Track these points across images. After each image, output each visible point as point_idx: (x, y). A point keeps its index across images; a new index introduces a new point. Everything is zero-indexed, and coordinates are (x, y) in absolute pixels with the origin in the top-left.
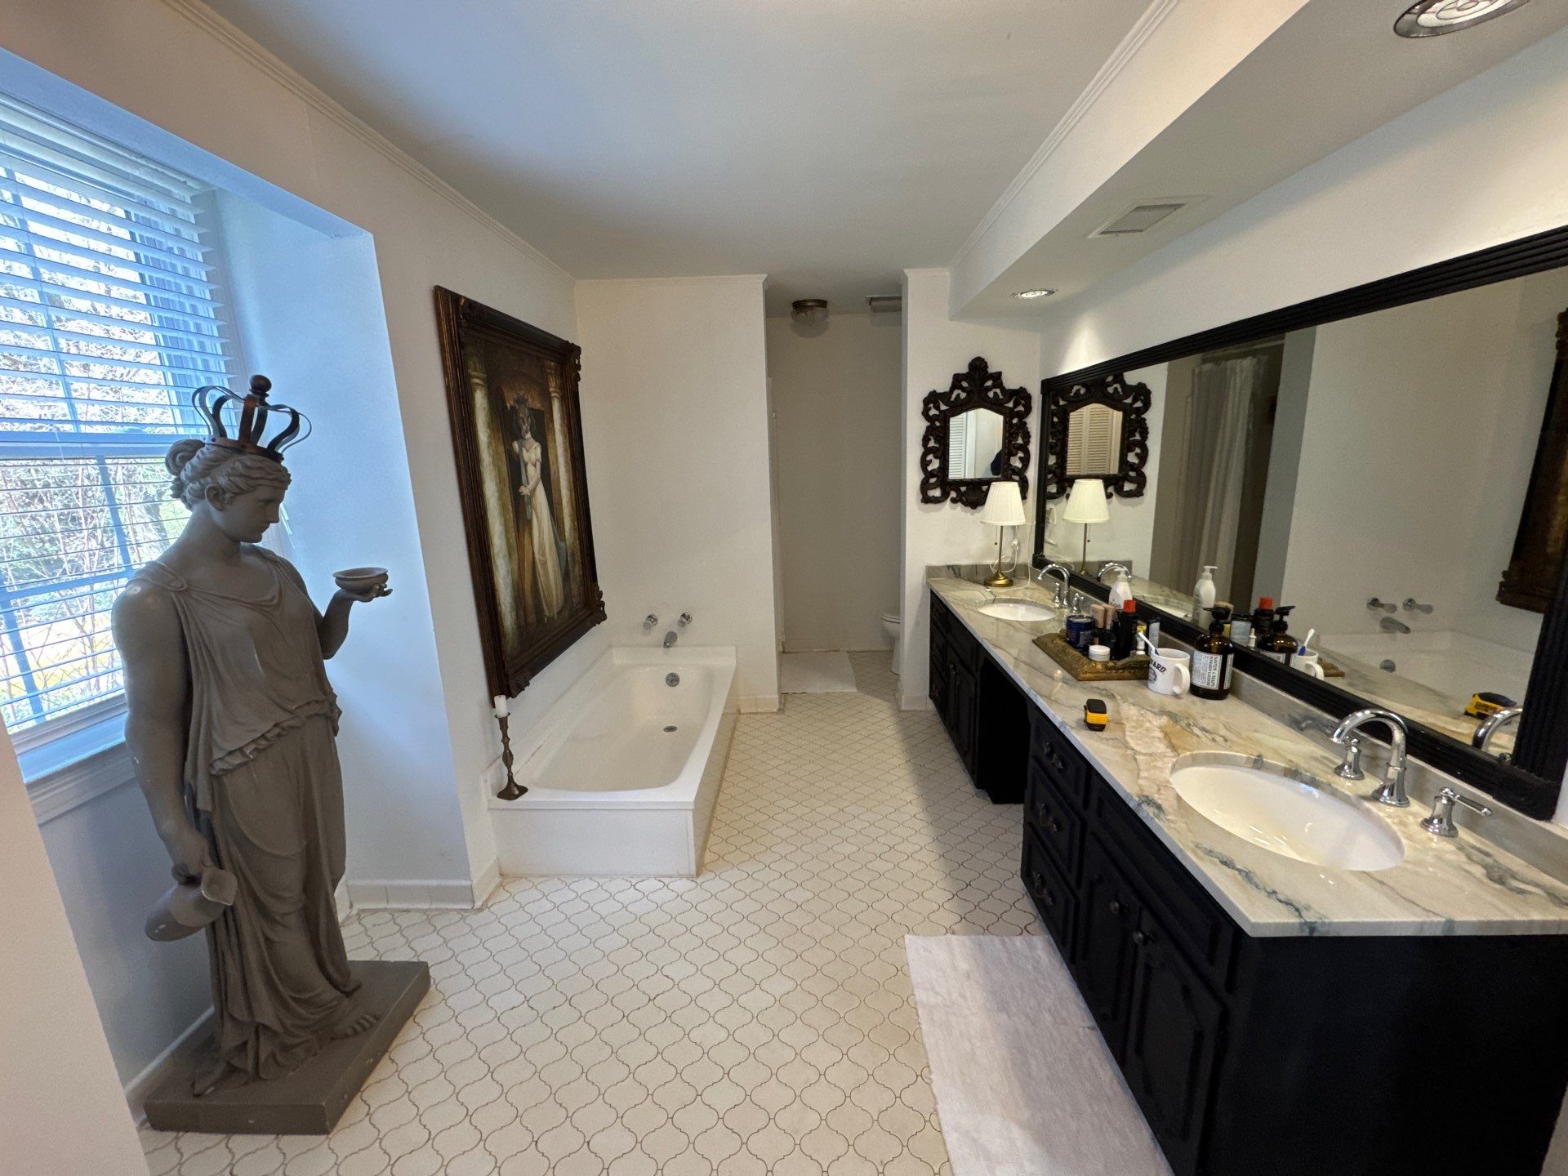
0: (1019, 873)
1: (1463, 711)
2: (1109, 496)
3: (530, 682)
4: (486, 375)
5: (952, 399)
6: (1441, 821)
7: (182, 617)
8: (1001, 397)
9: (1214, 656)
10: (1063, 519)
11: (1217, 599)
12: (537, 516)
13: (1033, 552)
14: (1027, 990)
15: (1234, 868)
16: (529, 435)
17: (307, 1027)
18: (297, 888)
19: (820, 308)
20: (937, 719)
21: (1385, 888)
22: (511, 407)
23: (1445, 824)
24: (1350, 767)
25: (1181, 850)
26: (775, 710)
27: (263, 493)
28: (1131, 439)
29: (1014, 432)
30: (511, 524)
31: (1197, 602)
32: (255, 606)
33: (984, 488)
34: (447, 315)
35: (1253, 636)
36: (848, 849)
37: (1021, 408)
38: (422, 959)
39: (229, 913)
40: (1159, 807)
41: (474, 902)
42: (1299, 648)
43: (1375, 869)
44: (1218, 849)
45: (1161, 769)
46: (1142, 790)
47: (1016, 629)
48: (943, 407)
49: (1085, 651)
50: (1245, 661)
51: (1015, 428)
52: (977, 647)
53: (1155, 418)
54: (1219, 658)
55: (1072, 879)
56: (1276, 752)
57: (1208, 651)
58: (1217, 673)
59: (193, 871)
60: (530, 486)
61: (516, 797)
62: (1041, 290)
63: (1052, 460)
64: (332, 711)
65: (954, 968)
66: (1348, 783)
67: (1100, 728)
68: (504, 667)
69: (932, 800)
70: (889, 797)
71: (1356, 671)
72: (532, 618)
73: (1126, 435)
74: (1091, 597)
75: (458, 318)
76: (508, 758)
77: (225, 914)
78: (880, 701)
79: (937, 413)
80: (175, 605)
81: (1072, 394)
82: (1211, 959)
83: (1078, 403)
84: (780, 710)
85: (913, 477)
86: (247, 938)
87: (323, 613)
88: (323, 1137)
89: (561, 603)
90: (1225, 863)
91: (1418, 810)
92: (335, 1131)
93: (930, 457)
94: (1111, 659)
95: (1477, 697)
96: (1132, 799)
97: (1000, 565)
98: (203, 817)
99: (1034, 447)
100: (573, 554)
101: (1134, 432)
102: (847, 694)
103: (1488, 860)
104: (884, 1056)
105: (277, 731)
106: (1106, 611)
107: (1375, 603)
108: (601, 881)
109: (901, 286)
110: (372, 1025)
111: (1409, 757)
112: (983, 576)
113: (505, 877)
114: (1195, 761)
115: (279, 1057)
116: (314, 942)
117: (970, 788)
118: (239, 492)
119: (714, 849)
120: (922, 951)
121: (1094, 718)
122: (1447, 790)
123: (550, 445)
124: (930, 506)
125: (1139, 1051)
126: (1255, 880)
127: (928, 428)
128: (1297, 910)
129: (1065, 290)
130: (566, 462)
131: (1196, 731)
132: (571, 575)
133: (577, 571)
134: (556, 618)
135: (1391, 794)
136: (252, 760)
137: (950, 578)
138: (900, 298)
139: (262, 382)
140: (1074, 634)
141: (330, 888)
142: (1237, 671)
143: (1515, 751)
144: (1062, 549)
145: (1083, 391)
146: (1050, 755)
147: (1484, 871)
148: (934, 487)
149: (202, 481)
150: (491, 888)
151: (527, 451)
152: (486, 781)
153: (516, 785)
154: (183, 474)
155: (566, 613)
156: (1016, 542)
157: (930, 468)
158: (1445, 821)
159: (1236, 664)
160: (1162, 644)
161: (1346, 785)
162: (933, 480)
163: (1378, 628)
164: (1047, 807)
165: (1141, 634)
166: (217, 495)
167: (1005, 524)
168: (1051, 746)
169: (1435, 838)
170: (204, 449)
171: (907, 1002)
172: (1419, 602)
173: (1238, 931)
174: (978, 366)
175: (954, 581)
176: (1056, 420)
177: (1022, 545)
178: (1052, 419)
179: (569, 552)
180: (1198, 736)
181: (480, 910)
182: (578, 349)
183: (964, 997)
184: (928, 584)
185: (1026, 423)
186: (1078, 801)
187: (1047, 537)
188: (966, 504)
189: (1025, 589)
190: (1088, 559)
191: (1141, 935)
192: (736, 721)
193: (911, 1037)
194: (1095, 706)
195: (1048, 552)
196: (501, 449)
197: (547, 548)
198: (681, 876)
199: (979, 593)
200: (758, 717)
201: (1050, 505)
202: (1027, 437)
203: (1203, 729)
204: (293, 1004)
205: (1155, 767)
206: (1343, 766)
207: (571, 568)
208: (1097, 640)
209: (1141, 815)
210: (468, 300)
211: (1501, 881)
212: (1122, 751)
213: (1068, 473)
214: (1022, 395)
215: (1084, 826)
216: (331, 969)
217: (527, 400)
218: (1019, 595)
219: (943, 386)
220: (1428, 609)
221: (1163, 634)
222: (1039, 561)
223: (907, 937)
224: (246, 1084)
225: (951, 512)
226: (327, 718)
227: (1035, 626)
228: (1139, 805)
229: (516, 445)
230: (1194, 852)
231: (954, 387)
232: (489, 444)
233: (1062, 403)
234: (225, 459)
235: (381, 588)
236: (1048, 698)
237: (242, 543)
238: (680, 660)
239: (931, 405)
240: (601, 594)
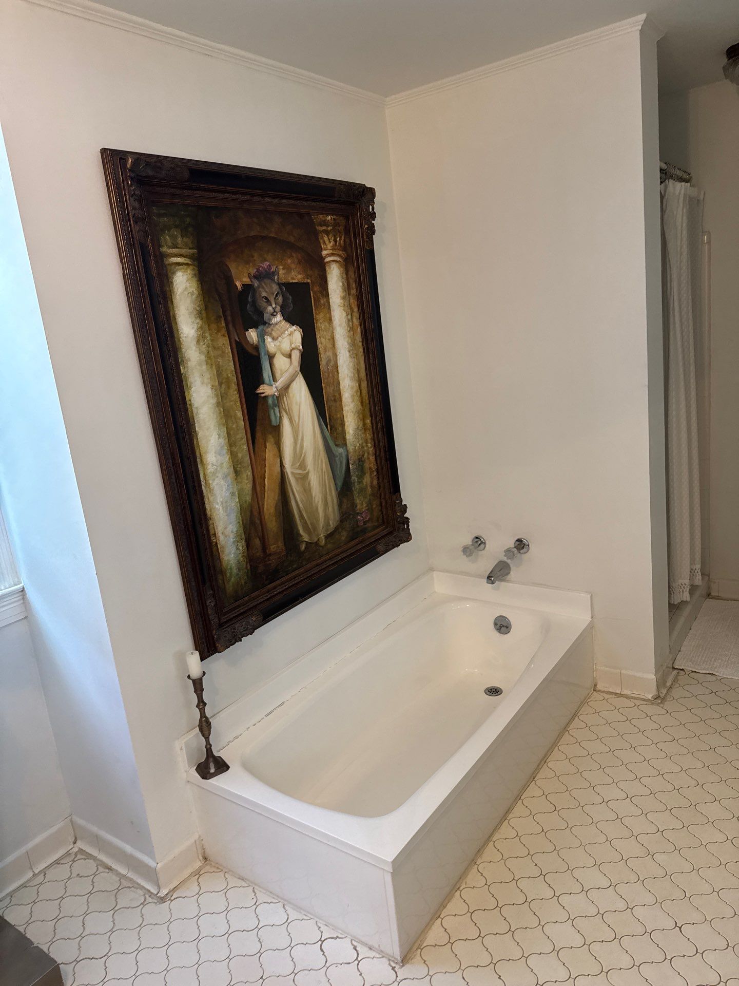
3: (259, 629)
4: (195, 251)
12: (290, 418)
16: (279, 318)
22: (244, 285)
26: (650, 697)
30: (241, 436)
41: (159, 888)
60: (280, 382)
72: (276, 547)
76: (205, 726)
84: (658, 697)
89: (333, 523)
113: (206, 863)
123: (321, 326)
130: (353, 344)
132: (357, 487)
133: (364, 484)
134: (323, 542)
150: (186, 874)
151: (274, 340)
152: (182, 749)
153: (216, 759)
155: (344, 535)
179: (352, 459)
181: (165, 899)
182: (370, 189)
192: (584, 702)
196: (224, 341)
197: (310, 458)
198: (382, 955)
207: (354, 478)
229: (252, 333)
232: (200, 338)
238: (512, 601)
240: (405, 509)
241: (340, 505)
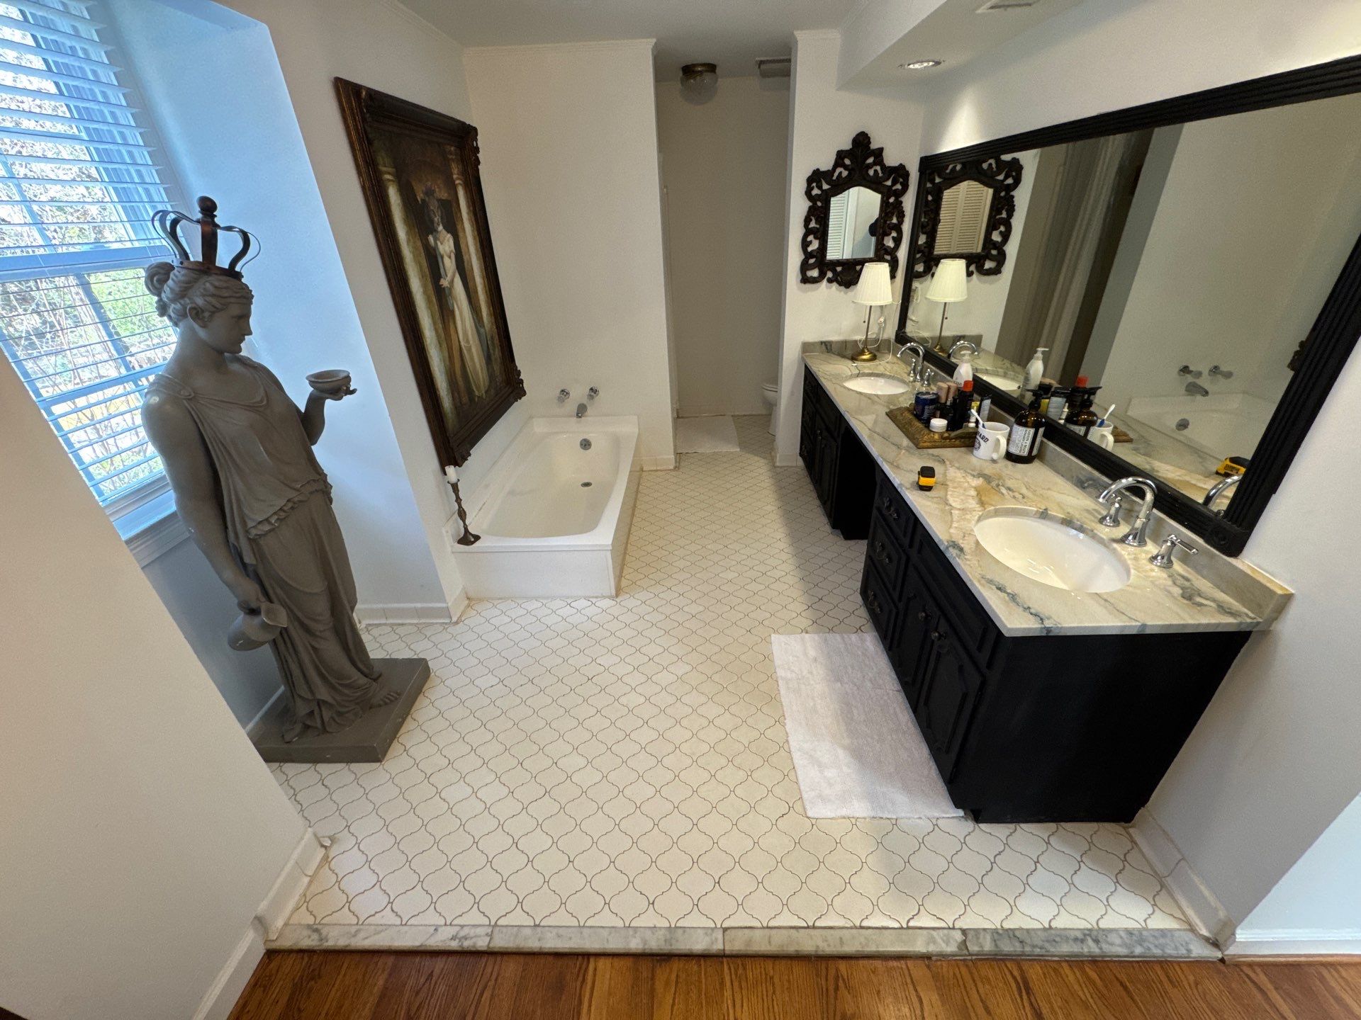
0: (859, 590)
1: (1215, 470)
2: (969, 274)
3: (471, 452)
4: (394, 170)
5: (834, 178)
6: (1163, 558)
7: (198, 421)
8: (881, 175)
9: (1028, 429)
10: (926, 298)
11: (1044, 375)
12: (457, 305)
13: (896, 328)
14: (856, 668)
15: (1005, 592)
16: (441, 228)
17: (351, 701)
18: (327, 614)
19: (709, 74)
20: (805, 473)
21: (1107, 604)
22: (422, 200)
23: (1165, 560)
24: (1111, 518)
25: (970, 580)
26: (672, 467)
27: (235, 310)
28: (998, 217)
29: (891, 209)
30: (437, 315)
31: (1027, 379)
32: (252, 408)
33: (858, 268)
34: (352, 109)
35: (1066, 410)
36: (731, 575)
37: (899, 187)
38: (421, 656)
39: (284, 632)
40: (961, 550)
41: (451, 618)
42: (1099, 421)
43: (1104, 592)
44: (997, 579)
45: (969, 521)
46: (951, 537)
47: (873, 402)
48: (825, 187)
49: (927, 423)
50: (1055, 433)
51: (891, 207)
52: (840, 418)
53: (1022, 197)
54: (1032, 431)
55: (896, 595)
56: (1059, 505)
57: (1025, 425)
58: (1028, 443)
59: (254, 605)
60: (449, 278)
61: (473, 543)
62: (928, 61)
63: (922, 240)
64: (326, 487)
65: (805, 654)
66: (1107, 530)
67: (929, 489)
68: (449, 442)
69: (797, 537)
70: (763, 536)
71: (1143, 437)
72: (465, 399)
73: (994, 214)
74: (941, 373)
75: (362, 111)
76: (462, 514)
77: (281, 633)
78: (759, 459)
79: (819, 192)
80: (190, 413)
81: (948, 171)
82: (980, 649)
83: (953, 180)
84: (676, 467)
85: (794, 257)
86: (301, 649)
87: (303, 410)
88: (379, 764)
89: (487, 384)
90: (999, 589)
91: (1151, 548)
92: (385, 759)
93: (810, 238)
94: (947, 430)
95: (1228, 460)
96: (943, 543)
97: (866, 342)
98: (250, 569)
99: (907, 227)
100: (492, 338)
101: (1002, 206)
102: (732, 453)
103: (1187, 584)
104: (753, 710)
105: (290, 505)
106: (949, 388)
107: (1185, 370)
108: (545, 602)
109: (791, 49)
110: (396, 699)
111: (1155, 511)
112: (851, 351)
113: (471, 600)
114: (997, 513)
115: (337, 719)
116: (346, 649)
117: (828, 528)
118: (215, 311)
119: (627, 577)
120: (783, 644)
121: (925, 481)
122: (1173, 536)
123: (461, 234)
124: (808, 286)
125: (926, 703)
126: (1018, 600)
127: (810, 208)
128: (1042, 619)
129: (950, 62)
130: (477, 250)
131: (1004, 490)
132: (493, 358)
133: (497, 354)
134: (484, 396)
135: (1134, 538)
136: (278, 527)
137: (822, 353)
138: (789, 61)
139: (209, 204)
140: (920, 407)
141: (350, 613)
142: (1045, 440)
143: (1227, 509)
144: (922, 325)
145: (958, 167)
146: (888, 508)
147: (1181, 591)
148: (812, 267)
149: (182, 302)
150: (462, 608)
151: (442, 244)
152: (447, 532)
153: (471, 534)
154: (163, 295)
155: (493, 392)
156: (882, 320)
157: (810, 249)
158: (1166, 558)
159: (1045, 435)
160: (991, 418)
161: (1105, 531)
162: (812, 261)
163: (1183, 391)
164: (883, 546)
165: (974, 411)
166: (197, 314)
167: (873, 304)
168: (890, 500)
169: (1156, 569)
170: (175, 271)
171: (772, 677)
172: (1224, 368)
173: (1000, 633)
174: (862, 140)
175: (826, 356)
176: (930, 198)
177: (887, 322)
178: (927, 198)
179: (489, 337)
180: (1003, 494)
181: (457, 623)
182: (475, 129)
183: (811, 673)
184: (803, 359)
185: (901, 202)
186: (906, 541)
187: (910, 314)
188: (840, 284)
189: (888, 363)
190: (943, 334)
191: (937, 634)
192: (640, 478)
193: (773, 699)
194: (927, 472)
195: (910, 330)
196: (419, 244)
197: (470, 333)
198: (604, 597)
199: (846, 367)
200: (660, 473)
201: (916, 284)
202: (901, 216)
203: (1009, 489)
204: (337, 686)
205: (964, 519)
206: (1106, 516)
207: (491, 351)
208: (938, 413)
209: (947, 555)
210: (369, 90)
211: (1190, 598)
212: (941, 506)
213: (935, 253)
214: (900, 173)
215: (908, 559)
216: (361, 666)
217: (434, 191)
218: (881, 370)
219: (826, 163)
220: (1228, 375)
221: (993, 407)
222: (901, 338)
223: (773, 635)
224: (318, 735)
225: (827, 291)
226: (323, 492)
227: (891, 399)
228: (947, 548)
229: (431, 238)
230: (979, 581)
231: (836, 165)
232: (408, 241)
233: (938, 180)
234: (196, 280)
235: (348, 388)
236: (891, 463)
237: (226, 354)
238: (591, 428)
239: (814, 184)
240: (519, 373)
241: (488, 369)
